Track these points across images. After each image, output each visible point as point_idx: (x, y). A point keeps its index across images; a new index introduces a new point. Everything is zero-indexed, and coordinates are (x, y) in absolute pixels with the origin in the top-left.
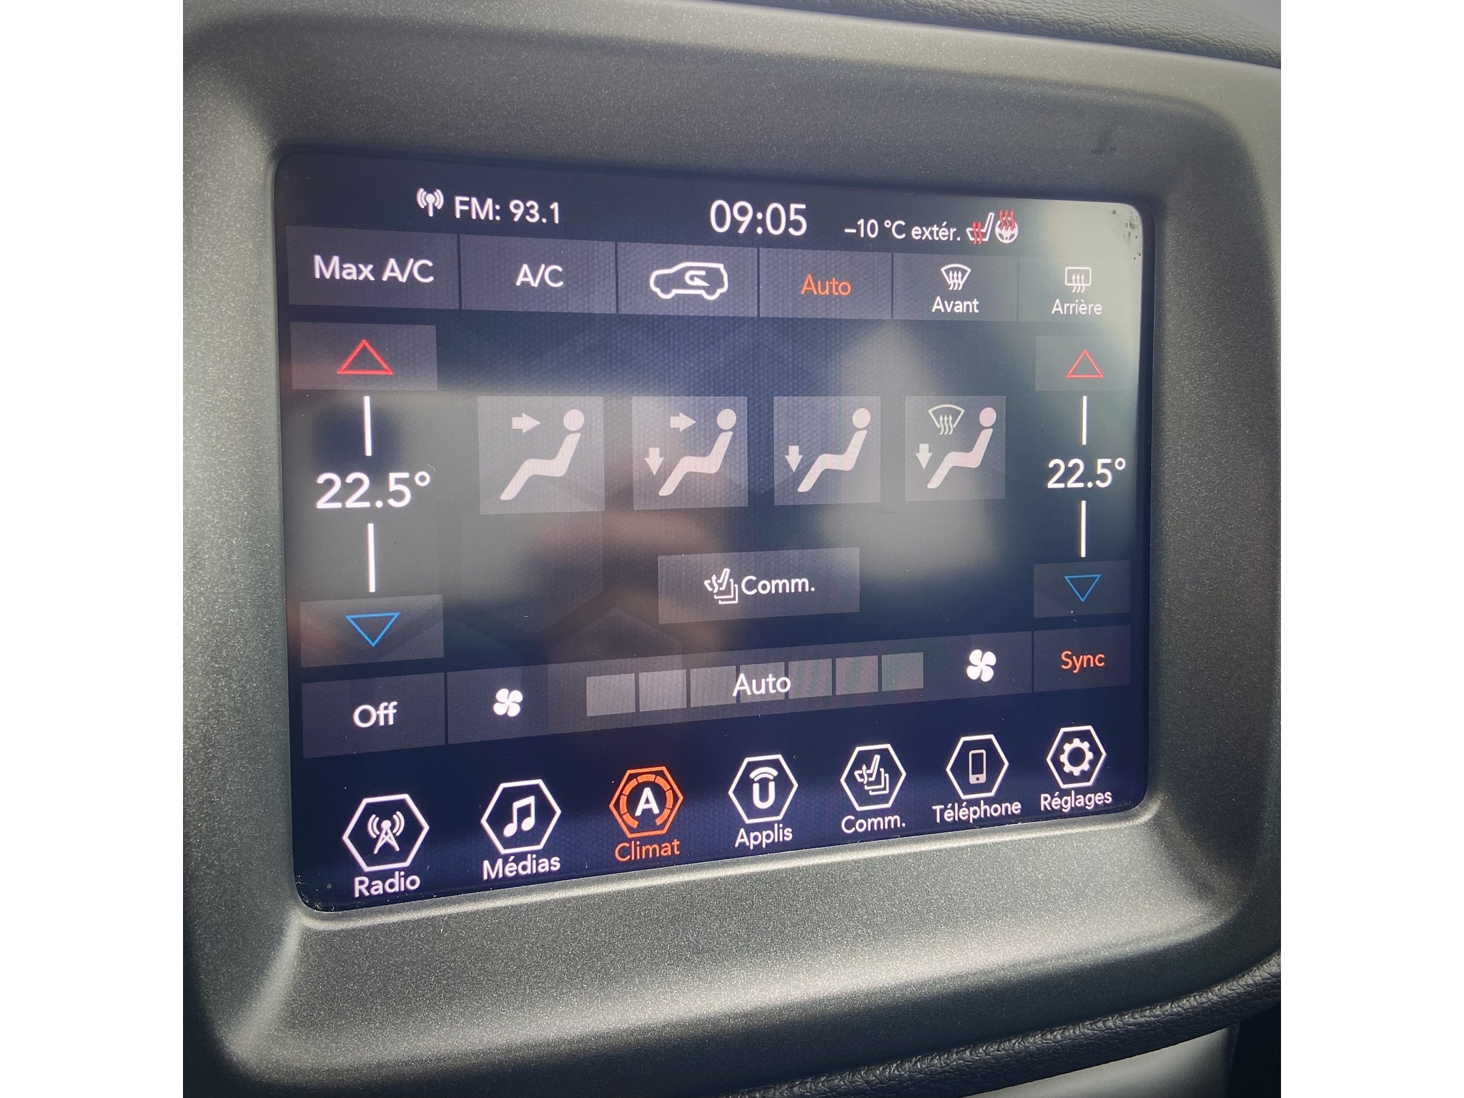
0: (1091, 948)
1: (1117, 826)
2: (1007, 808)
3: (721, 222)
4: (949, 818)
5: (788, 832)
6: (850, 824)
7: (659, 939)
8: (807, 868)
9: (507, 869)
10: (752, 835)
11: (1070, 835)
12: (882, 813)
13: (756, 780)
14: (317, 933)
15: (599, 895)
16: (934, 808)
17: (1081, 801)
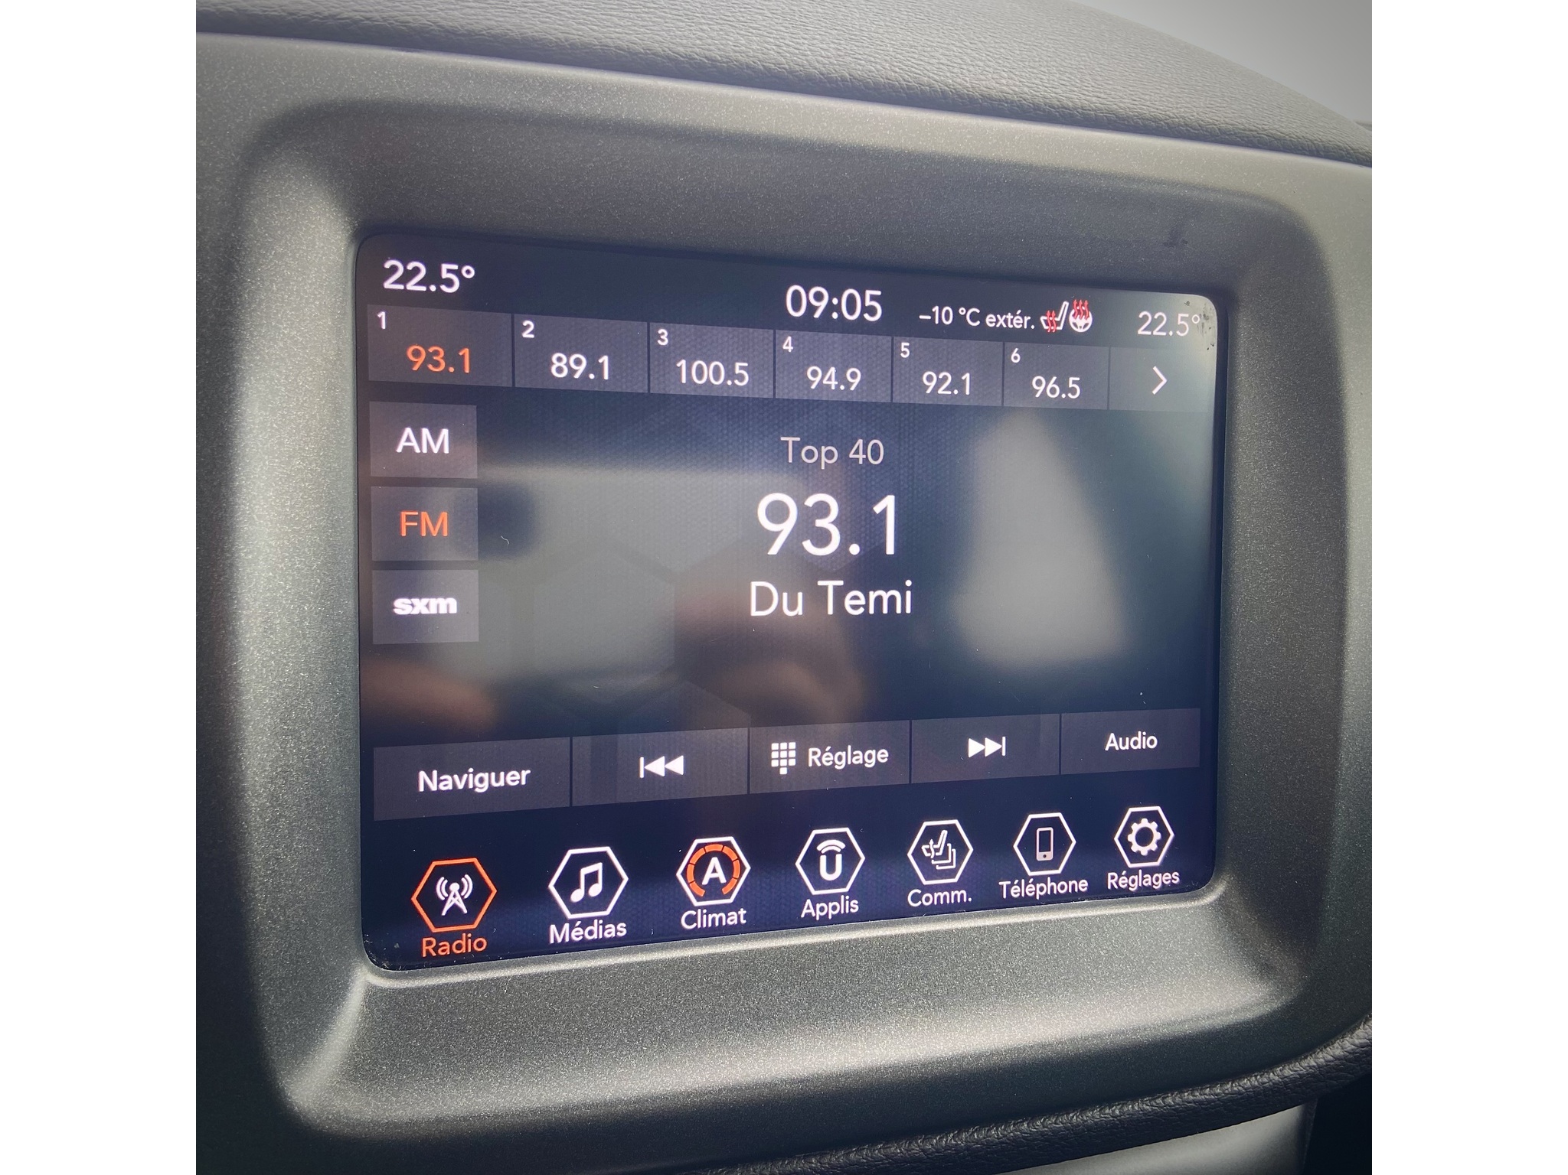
0: (1150, 1024)
1: (1183, 905)
2: (1073, 886)
3: (796, 307)
4: (1016, 893)
5: (854, 904)
6: (916, 898)
7: (721, 1005)
8: (870, 939)
9: (574, 934)
10: (818, 906)
11: (1134, 913)
12: (949, 888)
13: (823, 852)
14: (383, 990)
15: (662, 961)
16: (1000, 883)
17: (1148, 880)
